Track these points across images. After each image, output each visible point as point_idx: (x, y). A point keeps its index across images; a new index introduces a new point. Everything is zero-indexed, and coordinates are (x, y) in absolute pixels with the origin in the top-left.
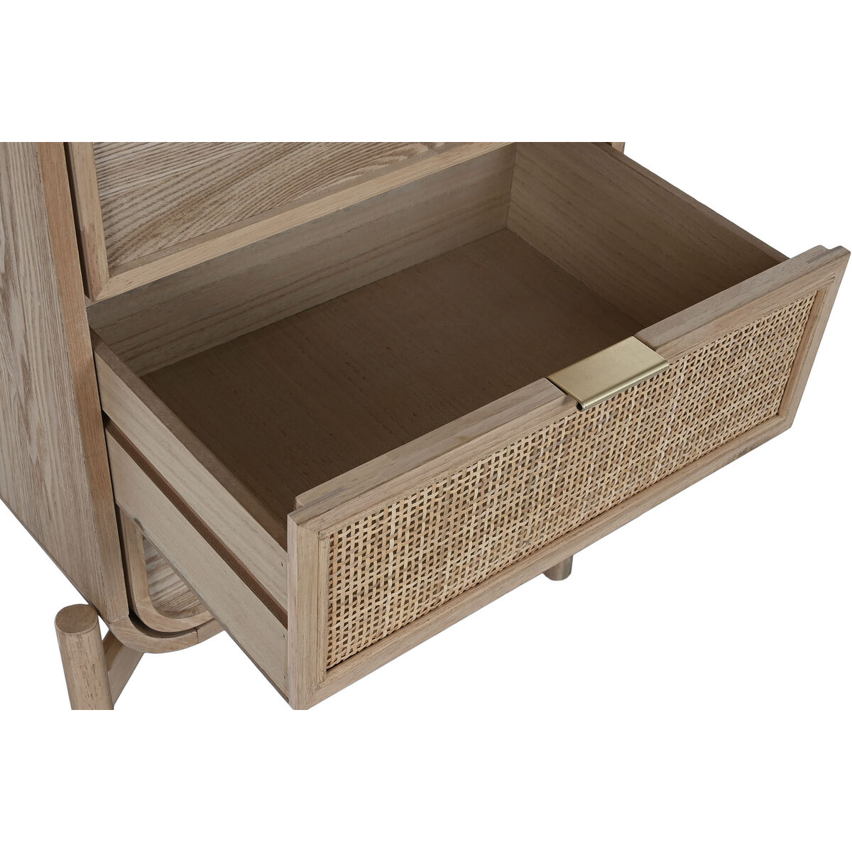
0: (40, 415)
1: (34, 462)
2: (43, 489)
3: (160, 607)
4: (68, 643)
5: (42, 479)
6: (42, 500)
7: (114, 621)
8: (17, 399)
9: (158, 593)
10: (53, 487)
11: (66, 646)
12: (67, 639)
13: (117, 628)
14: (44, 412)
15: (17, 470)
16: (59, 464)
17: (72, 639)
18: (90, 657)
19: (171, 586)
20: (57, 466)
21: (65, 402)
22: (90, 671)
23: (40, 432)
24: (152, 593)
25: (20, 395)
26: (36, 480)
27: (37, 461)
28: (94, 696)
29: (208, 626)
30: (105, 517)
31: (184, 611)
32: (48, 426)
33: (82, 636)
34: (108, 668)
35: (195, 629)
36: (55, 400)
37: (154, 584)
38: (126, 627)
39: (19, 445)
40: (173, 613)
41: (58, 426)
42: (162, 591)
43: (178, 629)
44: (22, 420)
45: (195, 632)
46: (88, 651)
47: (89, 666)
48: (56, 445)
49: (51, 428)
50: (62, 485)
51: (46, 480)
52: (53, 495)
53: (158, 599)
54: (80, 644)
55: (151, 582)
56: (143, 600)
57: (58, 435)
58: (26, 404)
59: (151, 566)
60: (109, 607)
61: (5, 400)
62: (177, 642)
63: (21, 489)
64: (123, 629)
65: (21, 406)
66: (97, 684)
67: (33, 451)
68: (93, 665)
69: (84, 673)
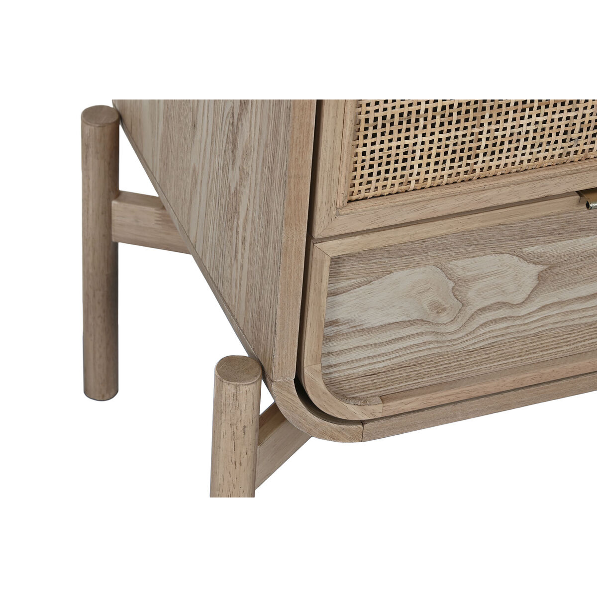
0: (250, 131)
1: (233, 190)
2: (235, 223)
3: (329, 384)
4: (224, 392)
5: (236, 210)
6: (231, 236)
7: (278, 380)
8: (230, 115)
9: (330, 366)
10: (246, 219)
11: (221, 395)
12: (224, 387)
13: (280, 390)
14: (255, 128)
15: (213, 203)
16: (258, 189)
17: (229, 388)
18: (243, 416)
19: (347, 363)
20: (255, 190)
21: (279, 111)
22: (239, 432)
23: (247, 152)
24: (324, 364)
25: (235, 109)
26: (230, 212)
27: (236, 189)
28: (238, 465)
29: (376, 424)
30: (293, 252)
31: (354, 398)
32: (257, 143)
33: (241, 387)
34: (260, 443)
35: (362, 422)
36: (269, 109)
37: (329, 354)
38: (289, 392)
39: (221, 171)
40: (342, 396)
41: (267, 142)
42: (335, 366)
43: (343, 415)
44: (230, 141)
45: (361, 426)
46: (243, 408)
47: (240, 427)
48: (260, 165)
49: (259, 145)
50: (256, 215)
51: (240, 211)
52: (244, 228)
53: (330, 373)
54: (236, 396)
55: (326, 350)
56: (313, 366)
57: (265, 152)
58: (239, 119)
59: (330, 330)
60: (276, 361)
61: (218, 118)
62: (339, 432)
63: (211, 227)
64: (285, 393)
65: (233, 123)
66: (244, 451)
67: (234, 176)
68: (245, 427)
69: (233, 433)
